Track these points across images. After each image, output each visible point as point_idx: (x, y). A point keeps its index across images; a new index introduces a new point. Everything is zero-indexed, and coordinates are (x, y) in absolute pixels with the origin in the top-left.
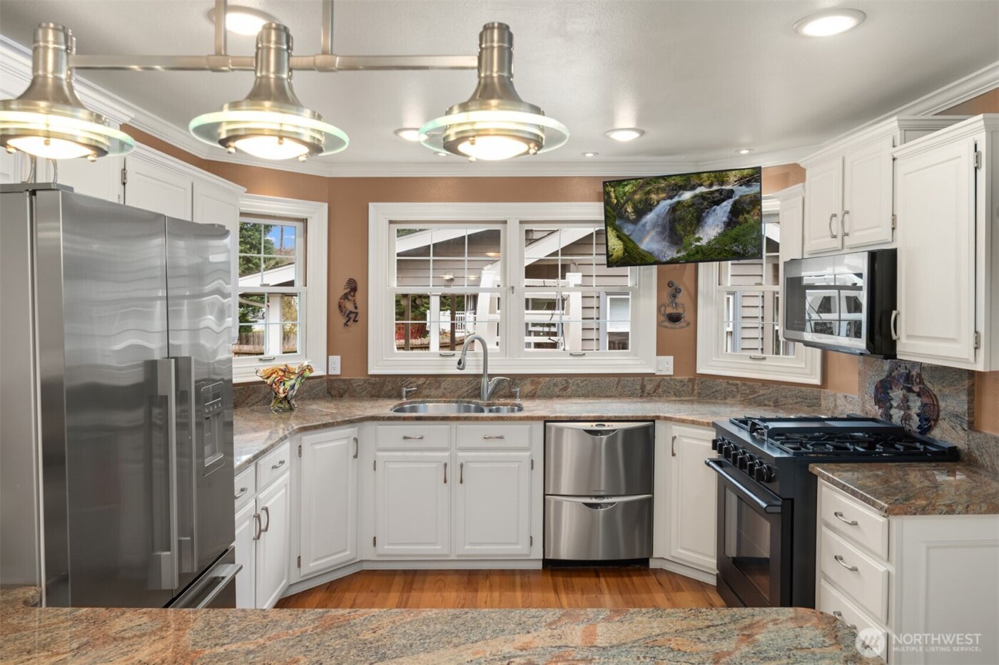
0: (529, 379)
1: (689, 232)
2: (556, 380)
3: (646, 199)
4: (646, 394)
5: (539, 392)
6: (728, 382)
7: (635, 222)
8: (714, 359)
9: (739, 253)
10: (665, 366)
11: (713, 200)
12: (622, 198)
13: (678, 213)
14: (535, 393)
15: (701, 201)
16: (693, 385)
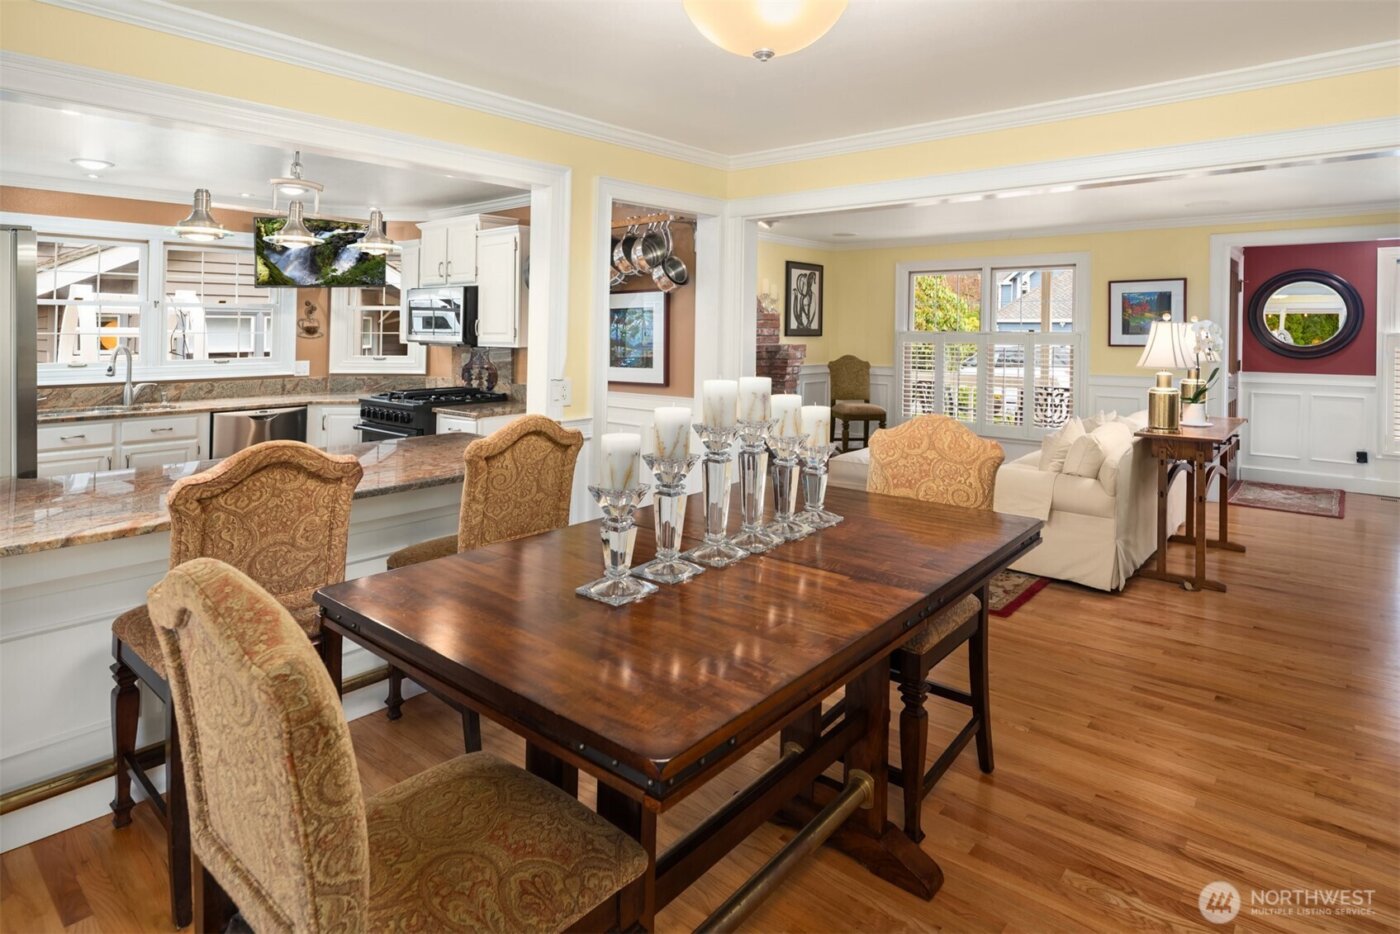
0: (173, 385)
1: (327, 264)
2: (200, 385)
4: (285, 394)
6: (356, 378)
7: (281, 253)
8: (343, 361)
9: (367, 282)
10: (303, 369)
11: (348, 240)
13: (318, 248)
14: (181, 397)
15: (338, 240)
16: (326, 382)
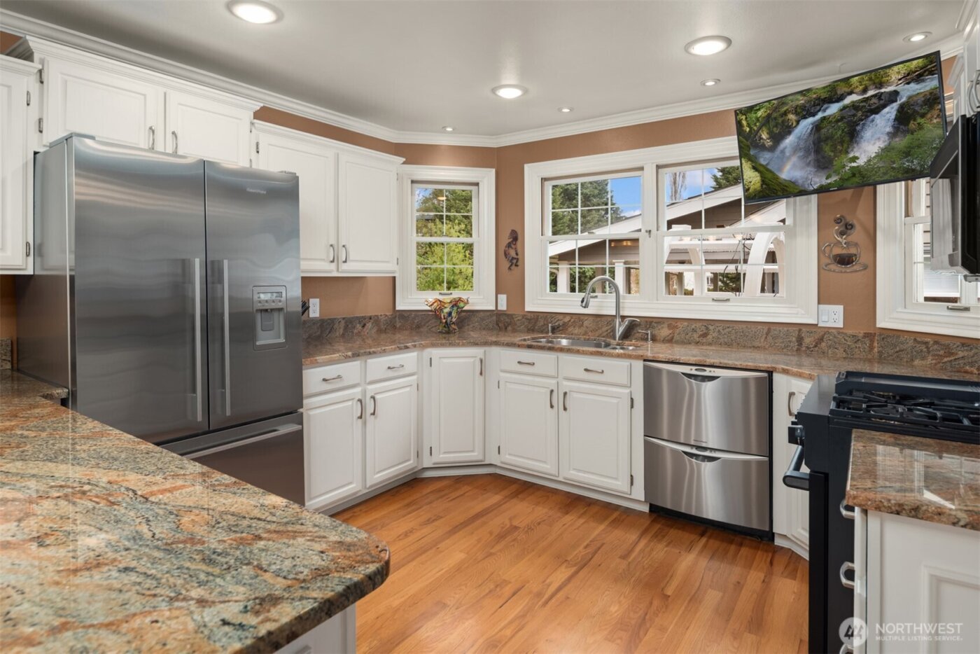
0: (666, 323)
1: (841, 151)
2: (694, 326)
3: (783, 122)
4: (804, 349)
5: (677, 337)
6: (915, 340)
7: (772, 149)
8: (900, 310)
9: (913, 170)
10: (833, 316)
11: (871, 109)
12: (755, 125)
13: (824, 131)
14: (672, 338)
15: (853, 112)
16: (872, 341)
